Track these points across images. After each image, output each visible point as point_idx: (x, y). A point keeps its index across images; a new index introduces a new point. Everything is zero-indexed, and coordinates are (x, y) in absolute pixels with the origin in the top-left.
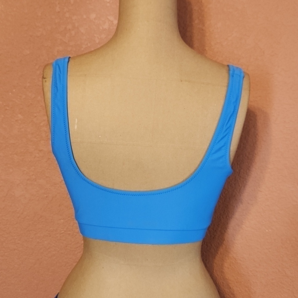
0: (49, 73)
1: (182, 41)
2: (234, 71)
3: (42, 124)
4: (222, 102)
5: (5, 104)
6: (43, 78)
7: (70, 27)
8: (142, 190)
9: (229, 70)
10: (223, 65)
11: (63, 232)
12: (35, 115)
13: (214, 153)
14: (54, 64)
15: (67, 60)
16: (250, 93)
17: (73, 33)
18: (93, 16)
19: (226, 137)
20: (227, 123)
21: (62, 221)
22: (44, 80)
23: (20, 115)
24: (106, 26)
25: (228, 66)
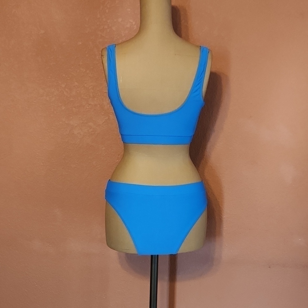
0: (105, 53)
1: (175, 34)
2: (203, 49)
3: (90, 88)
4: (197, 66)
5: (67, 76)
6: (102, 56)
7: (106, 27)
8: (156, 114)
9: (201, 48)
10: (197, 46)
11: (105, 155)
12: (86, 82)
13: (194, 92)
14: (108, 48)
15: (114, 46)
16: (212, 61)
17: (108, 30)
18: (120, 20)
19: (200, 84)
20: (200, 76)
21: (104, 148)
22: (103, 57)
23: (76, 83)
24: (128, 26)
25: (200, 46)
